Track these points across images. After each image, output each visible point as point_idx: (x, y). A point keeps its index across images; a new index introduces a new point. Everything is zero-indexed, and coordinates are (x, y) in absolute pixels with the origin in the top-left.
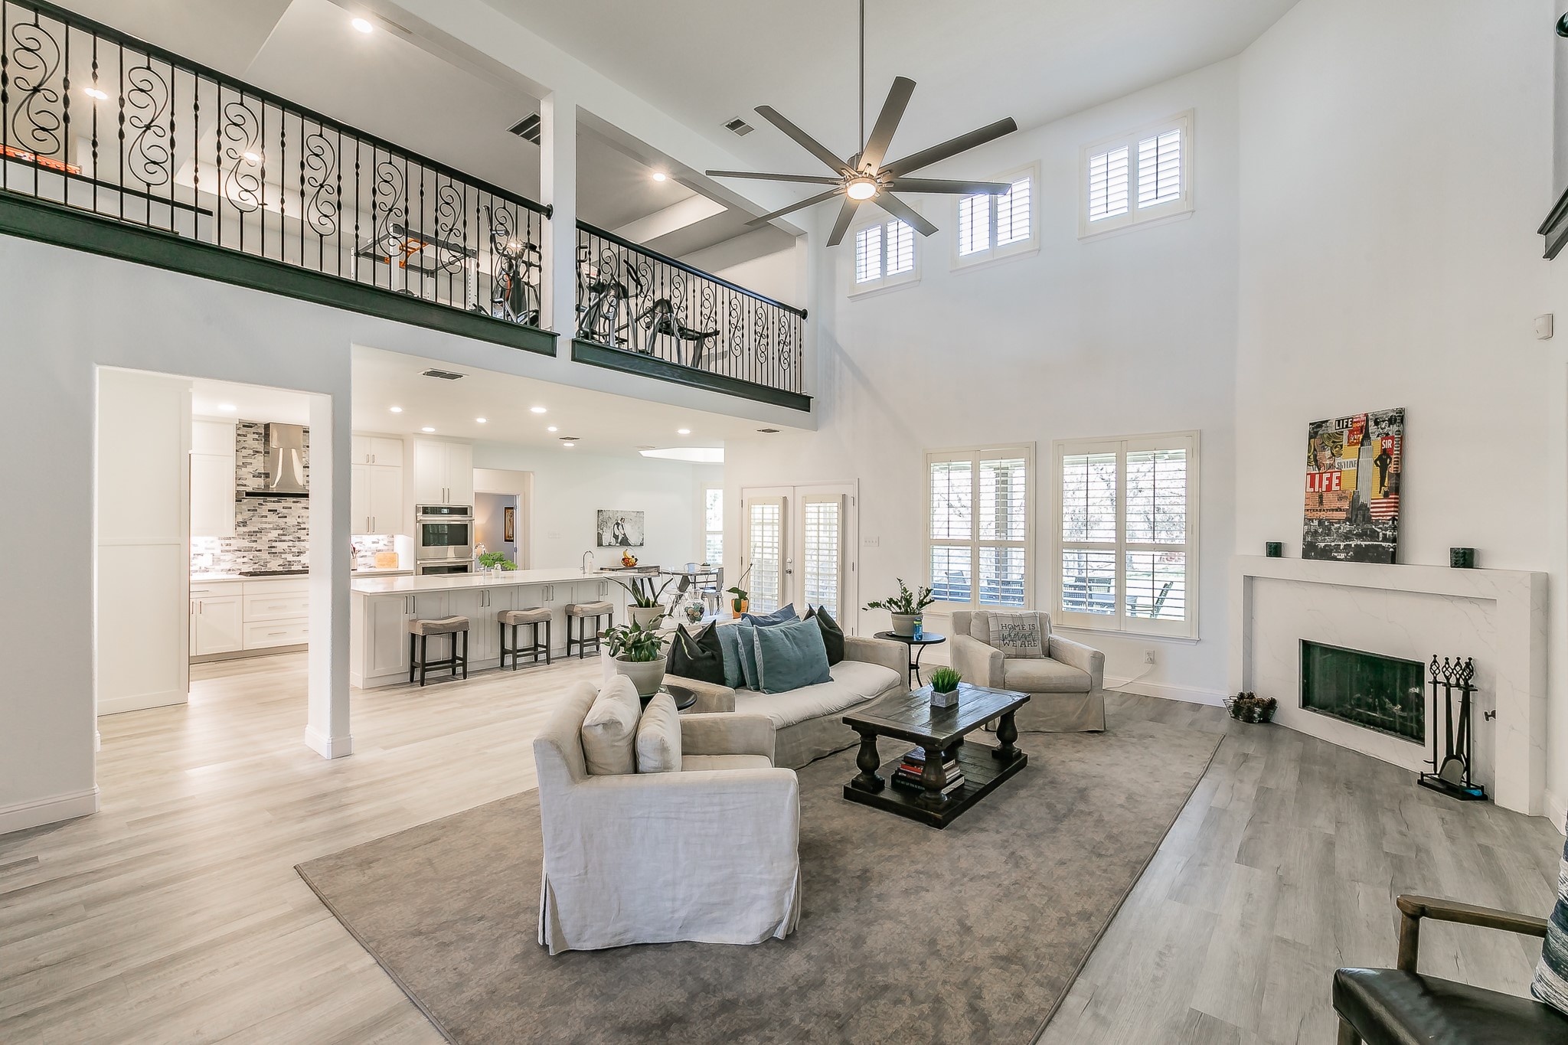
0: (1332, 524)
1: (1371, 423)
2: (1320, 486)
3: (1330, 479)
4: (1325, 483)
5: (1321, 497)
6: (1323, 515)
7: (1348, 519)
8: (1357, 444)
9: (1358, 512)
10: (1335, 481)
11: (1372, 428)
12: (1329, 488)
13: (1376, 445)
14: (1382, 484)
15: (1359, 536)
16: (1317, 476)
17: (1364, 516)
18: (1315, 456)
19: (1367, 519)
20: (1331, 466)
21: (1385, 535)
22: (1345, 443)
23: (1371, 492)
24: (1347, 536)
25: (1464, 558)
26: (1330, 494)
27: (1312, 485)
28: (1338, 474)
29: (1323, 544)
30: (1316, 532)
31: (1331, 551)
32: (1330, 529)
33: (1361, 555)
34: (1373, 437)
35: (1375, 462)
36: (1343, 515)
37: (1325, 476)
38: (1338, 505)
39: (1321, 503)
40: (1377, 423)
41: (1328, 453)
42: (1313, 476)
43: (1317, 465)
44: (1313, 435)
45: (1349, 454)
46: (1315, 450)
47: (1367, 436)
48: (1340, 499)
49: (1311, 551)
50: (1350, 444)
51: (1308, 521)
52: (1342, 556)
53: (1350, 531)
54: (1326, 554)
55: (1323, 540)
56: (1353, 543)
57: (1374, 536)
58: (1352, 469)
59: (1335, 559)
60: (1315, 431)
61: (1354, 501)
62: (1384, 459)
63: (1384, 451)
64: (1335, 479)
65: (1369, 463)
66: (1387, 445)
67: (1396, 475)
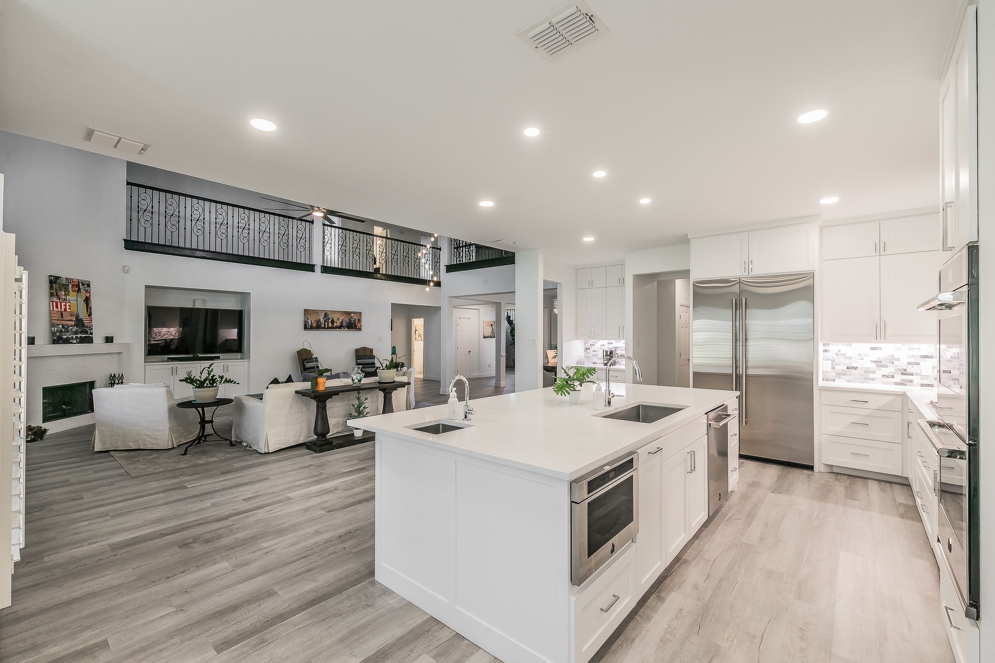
0: (68, 327)
1: (80, 284)
2: (61, 308)
3: (65, 305)
4: (63, 307)
5: (62, 314)
6: (64, 323)
7: (75, 325)
8: (75, 292)
9: (79, 322)
10: (68, 307)
11: (81, 286)
12: (65, 309)
13: (83, 294)
14: (87, 311)
15: (81, 333)
16: (59, 303)
17: (82, 324)
18: (57, 293)
19: (83, 325)
20: (65, 300)
21: (90, 332)
22: (70, 290)
23: (83, 315)
24: (76, 333)
25: (109, 340)
26: (66, 313)
27: (57, 307)
28: (69, 304)
29: (65, 337)
30: (61, 331)
31: (70, 340)
32: (68, 330)
33: (82, 341)
34: (82, 290)
35: (84, 301)
36: (73, 323)
37: (63, 304)
40: (83, 285)
43: (58, 297)
45: (72, 297)
46: (56, 290)
48: (71, 315)
50: (73, 291)
51: (53, 327)
52: (75, 342)
53: (77, 331)
54: (67, 341)
55: (66, 335)
56: (79, 336)
57: (86, 332)
58: (74, 301)
59: (72, 343)
60: (53, 281)
61: (77, 317)
62: (87, 300)
63: (86, 297)
64: (67, 305)
65: (81, 301)
66: (88, 295)
67: (91, 308)
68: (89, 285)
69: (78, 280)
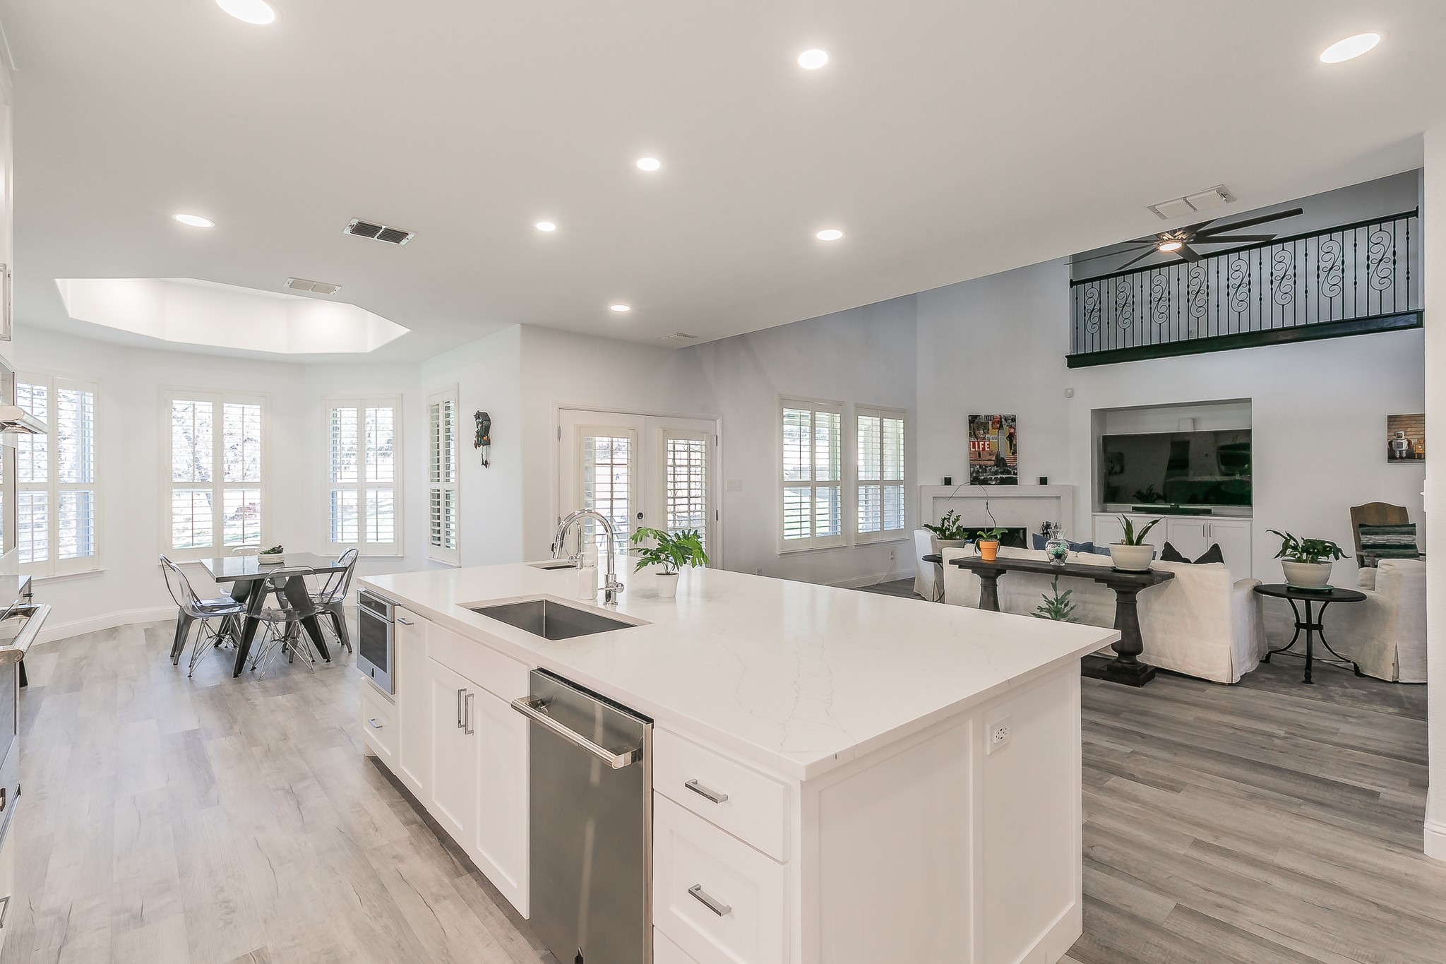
0: (987, 467)
1: (1003, 420)
2: (979, 448)
3: (984, 445)
4: (981, 446)
5: (979, 454)
6: (982, 463)
7: (994, 466)
9: (1000, 462)
10: (986, 446)
11: (1004, 422)
12: (984, 449)
13: (1007, 431)
14: (1011, 449)
15: (1002, 473)
16: (977, 443)
17: (1003, 463)
18: (974, 433)
19: (1005, 465)
20: (984, 438)
21: (1014, 472)
22: (990, 427)
23: (1005, 452)
24: (996, 473)
25: (1043, 481)
26: (984, 452)
27: (974, 447)
28: (988, 443)
29: (983, 477)
30: (978, 471)
31: (988, 480)
32: (986, 470)
33: (1003, 482)
35: (1007, 438)
36: (993, 463)
37: (981, 443)
38: (989, 458)
39: (980, 456)
40: (1006, 420)
41: (982, 432)
42: (974, 443)
43: (976, 436)
44: (971, 422)
45: (992, 435)
46: (975, 429)
47: (1001, 426)
48: (990, 455)
49: (975, 480)
50: (993, 428)
51: (972, 466)
52: (994, 483)
53: (997, 471)
54: (985, 482)
55: (983, 476)
56: (999, 476)
57: (1009, 473)
58: (995, 440)
59: (990, 484)
60: (973, 419)
61: (998, 456)
62: (1011, 437)
63: (1010, 434)
64: (986, 445)
65: (1003, 439)
66: (1012, 431)
67: (1015, 445)
68: (1014, 420)
69: (1000, 415)
